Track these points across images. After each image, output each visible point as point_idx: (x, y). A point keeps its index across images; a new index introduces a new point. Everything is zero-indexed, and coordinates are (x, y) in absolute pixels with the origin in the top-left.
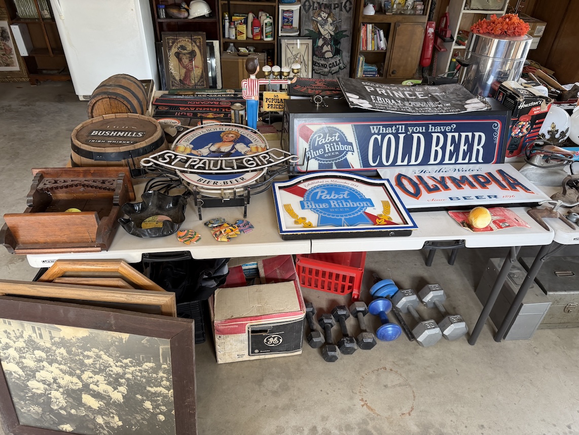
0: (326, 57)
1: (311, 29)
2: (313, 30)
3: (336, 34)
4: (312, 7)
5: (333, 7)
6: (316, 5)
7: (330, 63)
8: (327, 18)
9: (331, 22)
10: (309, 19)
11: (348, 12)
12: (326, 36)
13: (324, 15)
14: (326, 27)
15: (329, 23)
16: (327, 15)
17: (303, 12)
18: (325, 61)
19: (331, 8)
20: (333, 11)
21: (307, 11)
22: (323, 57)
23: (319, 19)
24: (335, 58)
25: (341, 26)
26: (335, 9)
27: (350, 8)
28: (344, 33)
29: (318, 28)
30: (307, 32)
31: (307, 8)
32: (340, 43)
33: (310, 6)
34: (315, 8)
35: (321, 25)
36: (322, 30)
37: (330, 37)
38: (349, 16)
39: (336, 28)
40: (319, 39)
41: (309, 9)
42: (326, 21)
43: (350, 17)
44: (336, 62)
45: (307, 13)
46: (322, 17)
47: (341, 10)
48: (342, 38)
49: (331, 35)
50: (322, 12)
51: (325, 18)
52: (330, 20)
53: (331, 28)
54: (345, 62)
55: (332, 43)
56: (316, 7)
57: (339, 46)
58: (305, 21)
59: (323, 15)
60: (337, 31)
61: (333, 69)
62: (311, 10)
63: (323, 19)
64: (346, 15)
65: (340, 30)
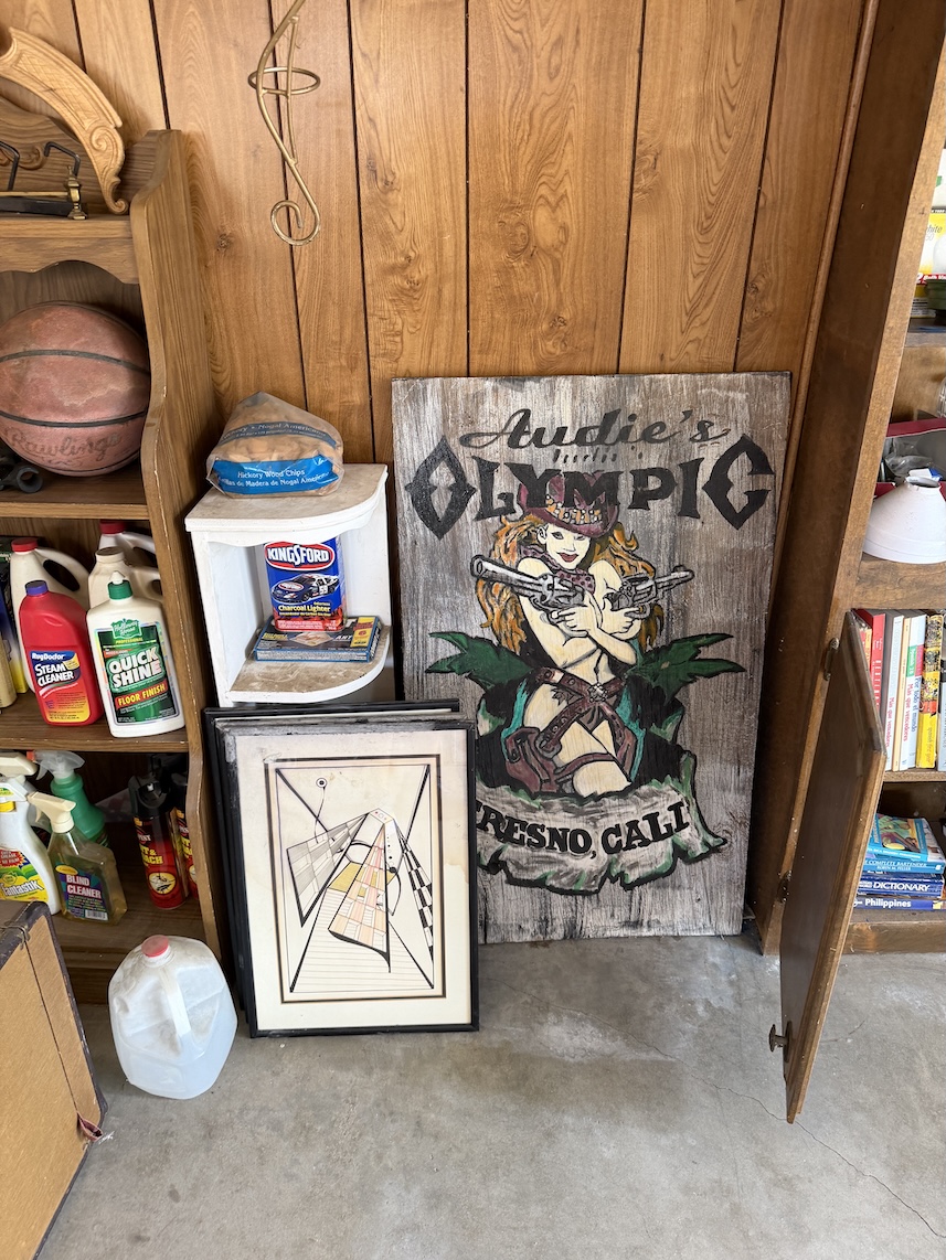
0: (585, 792)
1: (476, 632)
2: (488, 634)
3: (648, 656)
4: (475, 499)
5: (625, 492)
6: (503, 483)
7: (611, 822)
8: (586, 563)
9: (616, 583)
10: (455, 570)
11: (736, 519)
12: (584, 672)
13: (565, 545)
14: (582, 617)
15: (601, 592)
16: (583, 547)
17: (413, 528)
18: (578, 814)
19: (613, 500)
20: (631, 519)
21: (440, 526)
22: (560, 794)
23: (533, 567)
24: (644, 797)
25: (684, 612)
26: (640, 501)
27: (757, 498)
28: (708, 653)
29: (526, 626)
30: (447, 650)
31: (440, 503)
32: (676, 707)
33: (461, 491)
34: (498, 504)
35: (543, 606)
36: (549, 638)
37: (606, 676)
38: (748, 543)
39: (654, 620)
40: (532, 689)
41: (458, 506)
42: (577, 581)
43: (752, 555)
44: (652, 819)
45: (440, 533)
46: (546, 560)
47: (688, 509)
48: (693, 677)
49: (614, 664)
50: (552, 528)
51: (571, 566)
52: (606, 574)
53: (616, 620)
54: (718, 817)
55: (624, 711)
56: (506, 497)
57: (669, 729)
58: (433, 587)
59: (554, 547)
60: (660, 641)
61: (629, 856)
62: (469, 514)
63: (555, 570)
64: (722, 543)
65: (677, 632)
